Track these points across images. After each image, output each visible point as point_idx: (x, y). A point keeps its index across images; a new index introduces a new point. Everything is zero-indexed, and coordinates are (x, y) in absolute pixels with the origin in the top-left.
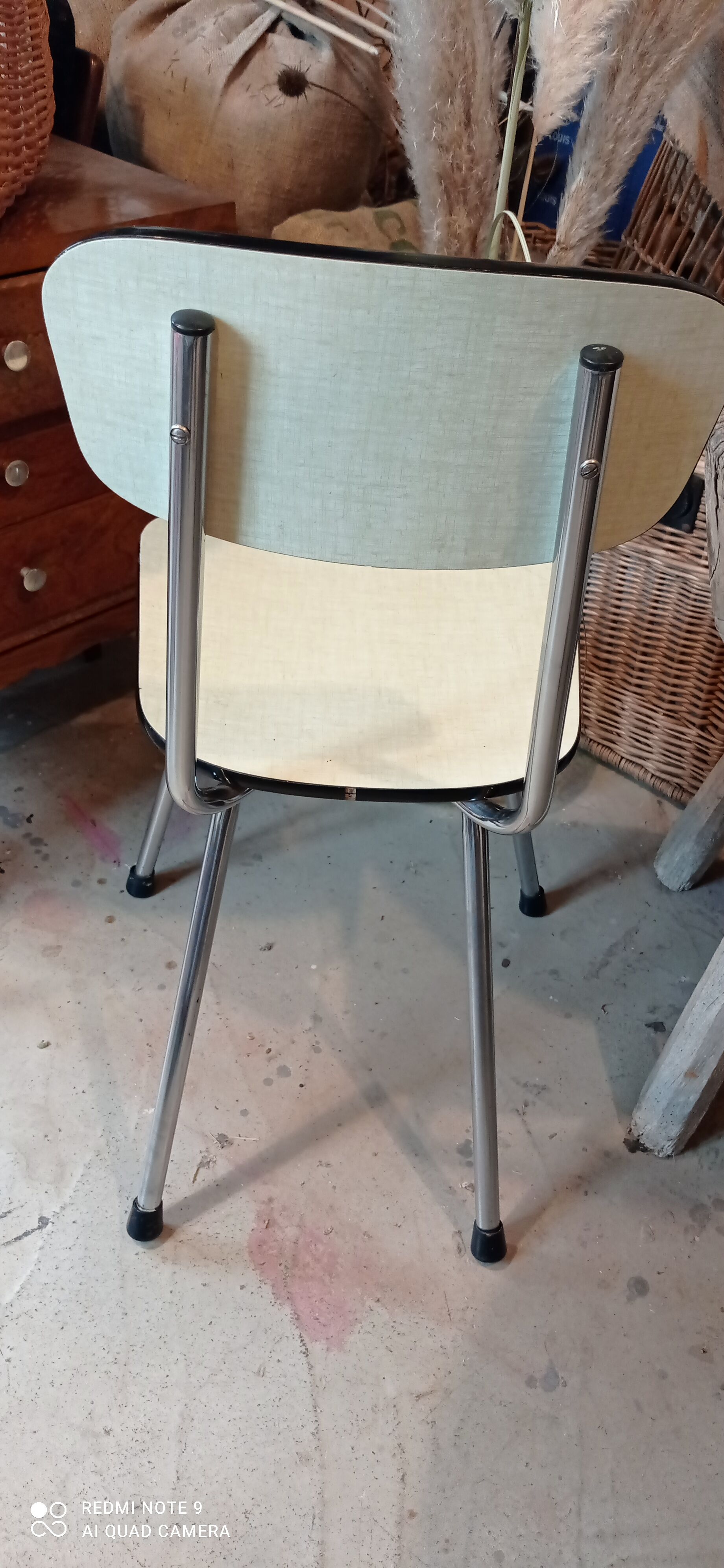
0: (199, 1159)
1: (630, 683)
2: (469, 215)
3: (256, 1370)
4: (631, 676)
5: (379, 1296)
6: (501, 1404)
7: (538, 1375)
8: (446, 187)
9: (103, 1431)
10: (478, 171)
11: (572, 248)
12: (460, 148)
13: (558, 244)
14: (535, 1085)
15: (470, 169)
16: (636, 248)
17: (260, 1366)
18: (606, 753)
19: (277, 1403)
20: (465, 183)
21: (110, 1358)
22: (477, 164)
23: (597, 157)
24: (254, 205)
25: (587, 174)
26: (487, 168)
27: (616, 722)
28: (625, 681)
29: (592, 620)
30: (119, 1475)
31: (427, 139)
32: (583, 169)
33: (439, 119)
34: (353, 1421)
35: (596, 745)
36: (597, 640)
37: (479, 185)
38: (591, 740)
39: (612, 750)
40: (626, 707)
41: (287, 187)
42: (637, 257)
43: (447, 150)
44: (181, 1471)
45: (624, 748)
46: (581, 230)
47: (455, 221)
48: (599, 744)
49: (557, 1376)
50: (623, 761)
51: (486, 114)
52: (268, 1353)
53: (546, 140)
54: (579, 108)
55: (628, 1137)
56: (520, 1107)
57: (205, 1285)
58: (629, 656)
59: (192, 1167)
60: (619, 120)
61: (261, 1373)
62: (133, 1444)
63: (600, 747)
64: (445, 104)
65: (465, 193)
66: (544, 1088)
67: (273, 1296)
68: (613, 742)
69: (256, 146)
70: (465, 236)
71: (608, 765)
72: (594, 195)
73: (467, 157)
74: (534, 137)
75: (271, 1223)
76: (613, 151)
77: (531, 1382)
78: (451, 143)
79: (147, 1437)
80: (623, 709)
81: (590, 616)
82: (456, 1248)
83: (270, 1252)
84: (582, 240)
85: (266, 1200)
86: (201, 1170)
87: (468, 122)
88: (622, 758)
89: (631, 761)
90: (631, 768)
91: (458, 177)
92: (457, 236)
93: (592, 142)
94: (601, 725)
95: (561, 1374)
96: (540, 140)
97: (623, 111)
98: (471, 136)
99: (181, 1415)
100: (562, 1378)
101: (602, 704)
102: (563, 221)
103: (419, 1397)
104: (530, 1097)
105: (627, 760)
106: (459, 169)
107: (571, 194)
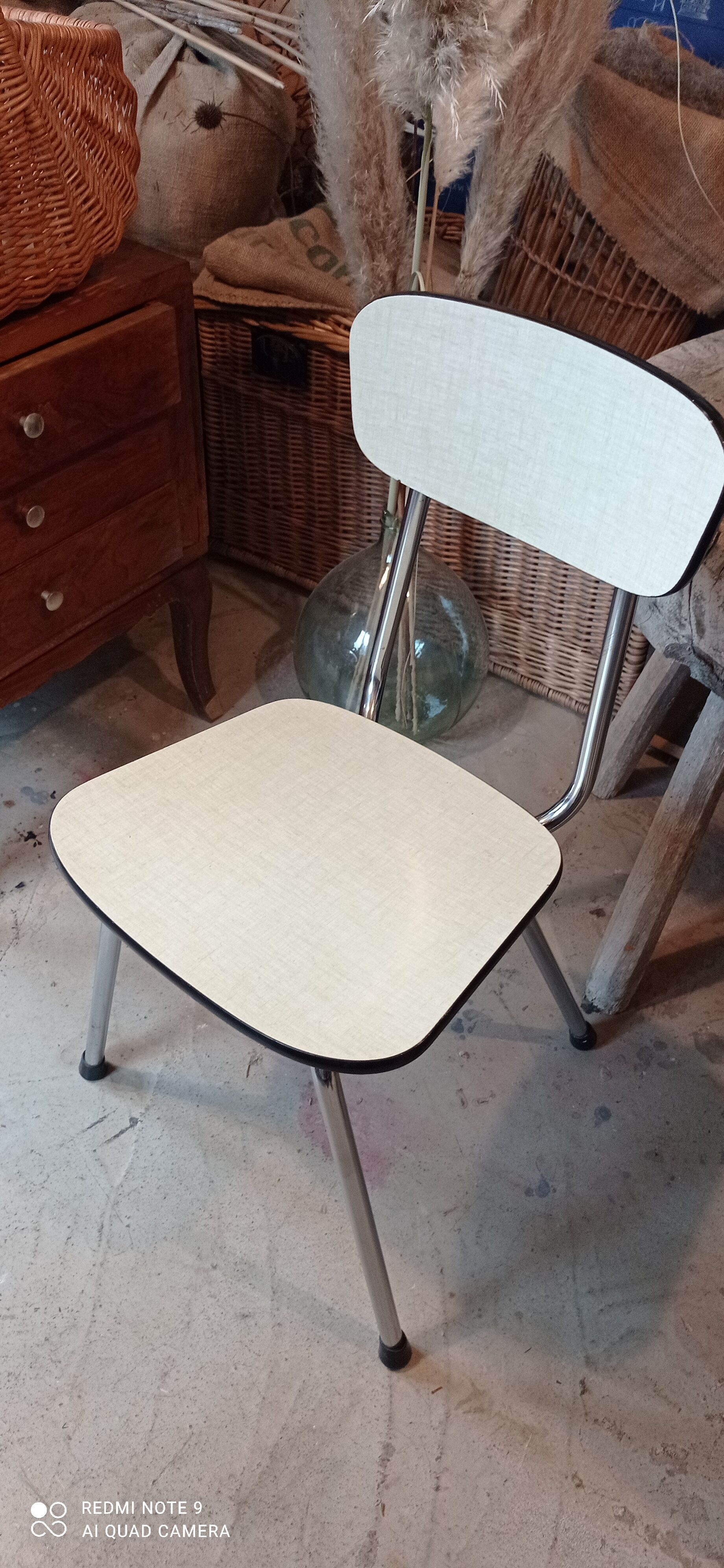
0: (249, 1059)
1: (551, 627)
2: (389, 260)
3: (320, 1209)
4: (552, 621)
5: (405, 1145)
6: (508, 1210)
7: (533, 1187)
8: (367, 239)
9: (211, 1267)
10: (394, 224)
11: (476, 275)
12: (377, 207)
13: (463, 272)
14: (507, 971)
15: (387, 223)
16: (524, 248)
17: (323, 1206)
18: (536, 686)
19: (339, 1230)
20: (383, 234)
21: (206, 1215)
22: (392, 219)
23: (490, 201)
24: (181, 221)
25: (483, 214)
26: (400, 222)
27: (542, 660)
28: (546, 624)
29: (515, 576)
30: (229, 1296)
31: (350, 203)
32: (479, 210)
33: (359, 187)
34: (399, 1236)
35: (526, 680)
36: (520, 592)
37: (395, 235)
38: (522, 676)
39: (540, 683)
40: (549, 647)
41: (209, 204)
42: (526, 257)
43: (367, 210)
44: (275, 1287)
45: (550, 681)
46: (481, 261)
47: (378, 266)
48: (529, 679)
49: (547, 1185)
50: (551, 692)
51: (396, 179)
52: (326, 1197)
53: (446, 190)
54: (471, 165)
55: (585, 1002)
56: (497, 988)
57: (269, 1153)
58: (548, 604)
59: (244, 1066)
60: (506, 171)
61: (324, 1211)
62: (236, 1273)
63: (530, 681)
64: (362, 173)
65: (384, 243)
66: (514, 972)
67: (324, 1155)
68: (541, 677)
69: (178, 169)
70: (386, 277)
71: (538, 695)
72: (491, 232)
73: (384, 214)
74: (437, 189)
75: (314, 1100)
76: (503, 195)
77: (528, 1192)
78: (370, 204)
79: (245, 1267)
80: (547, 649)
81: (514, 572)
82: (460, 1102)
83: (317, 1122)
84: (483, 268)
85: (307, 1083)
86: (251, 1067)
87: (382, 185)
88: (550, 689)
89: (557, 691)
90: (558, 697)
91: (376, 230)
92: (381, 279)
93: (484, 188)
94: (529, 662)
95: (551, 1184)
96: (442, 190)
97: (508, 163)
98: (386, 198)
99: (268, 1248)
100: (552, 1186)
101: (529, 645)
102: (466, 254)
103: (446, 1213)
104: (504, 980)
105: (554, 691)
106: (378, 224)
107: (471, 230)
